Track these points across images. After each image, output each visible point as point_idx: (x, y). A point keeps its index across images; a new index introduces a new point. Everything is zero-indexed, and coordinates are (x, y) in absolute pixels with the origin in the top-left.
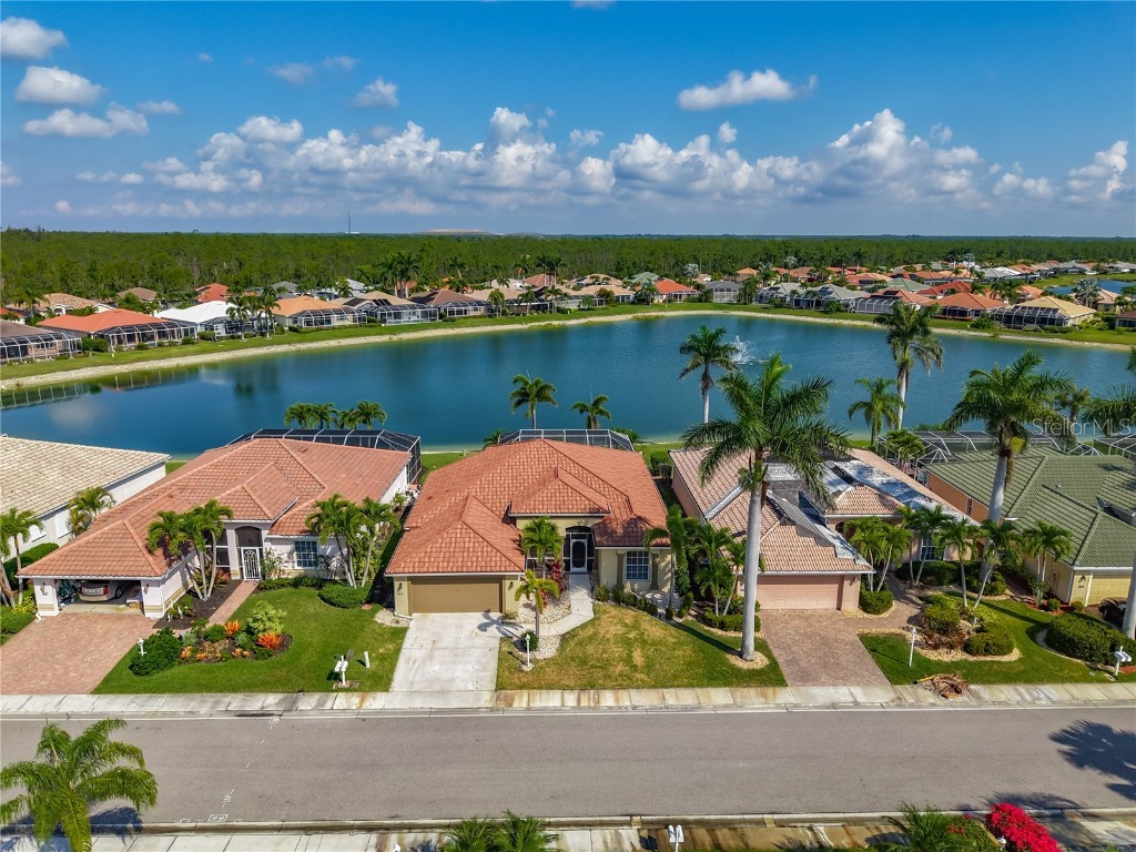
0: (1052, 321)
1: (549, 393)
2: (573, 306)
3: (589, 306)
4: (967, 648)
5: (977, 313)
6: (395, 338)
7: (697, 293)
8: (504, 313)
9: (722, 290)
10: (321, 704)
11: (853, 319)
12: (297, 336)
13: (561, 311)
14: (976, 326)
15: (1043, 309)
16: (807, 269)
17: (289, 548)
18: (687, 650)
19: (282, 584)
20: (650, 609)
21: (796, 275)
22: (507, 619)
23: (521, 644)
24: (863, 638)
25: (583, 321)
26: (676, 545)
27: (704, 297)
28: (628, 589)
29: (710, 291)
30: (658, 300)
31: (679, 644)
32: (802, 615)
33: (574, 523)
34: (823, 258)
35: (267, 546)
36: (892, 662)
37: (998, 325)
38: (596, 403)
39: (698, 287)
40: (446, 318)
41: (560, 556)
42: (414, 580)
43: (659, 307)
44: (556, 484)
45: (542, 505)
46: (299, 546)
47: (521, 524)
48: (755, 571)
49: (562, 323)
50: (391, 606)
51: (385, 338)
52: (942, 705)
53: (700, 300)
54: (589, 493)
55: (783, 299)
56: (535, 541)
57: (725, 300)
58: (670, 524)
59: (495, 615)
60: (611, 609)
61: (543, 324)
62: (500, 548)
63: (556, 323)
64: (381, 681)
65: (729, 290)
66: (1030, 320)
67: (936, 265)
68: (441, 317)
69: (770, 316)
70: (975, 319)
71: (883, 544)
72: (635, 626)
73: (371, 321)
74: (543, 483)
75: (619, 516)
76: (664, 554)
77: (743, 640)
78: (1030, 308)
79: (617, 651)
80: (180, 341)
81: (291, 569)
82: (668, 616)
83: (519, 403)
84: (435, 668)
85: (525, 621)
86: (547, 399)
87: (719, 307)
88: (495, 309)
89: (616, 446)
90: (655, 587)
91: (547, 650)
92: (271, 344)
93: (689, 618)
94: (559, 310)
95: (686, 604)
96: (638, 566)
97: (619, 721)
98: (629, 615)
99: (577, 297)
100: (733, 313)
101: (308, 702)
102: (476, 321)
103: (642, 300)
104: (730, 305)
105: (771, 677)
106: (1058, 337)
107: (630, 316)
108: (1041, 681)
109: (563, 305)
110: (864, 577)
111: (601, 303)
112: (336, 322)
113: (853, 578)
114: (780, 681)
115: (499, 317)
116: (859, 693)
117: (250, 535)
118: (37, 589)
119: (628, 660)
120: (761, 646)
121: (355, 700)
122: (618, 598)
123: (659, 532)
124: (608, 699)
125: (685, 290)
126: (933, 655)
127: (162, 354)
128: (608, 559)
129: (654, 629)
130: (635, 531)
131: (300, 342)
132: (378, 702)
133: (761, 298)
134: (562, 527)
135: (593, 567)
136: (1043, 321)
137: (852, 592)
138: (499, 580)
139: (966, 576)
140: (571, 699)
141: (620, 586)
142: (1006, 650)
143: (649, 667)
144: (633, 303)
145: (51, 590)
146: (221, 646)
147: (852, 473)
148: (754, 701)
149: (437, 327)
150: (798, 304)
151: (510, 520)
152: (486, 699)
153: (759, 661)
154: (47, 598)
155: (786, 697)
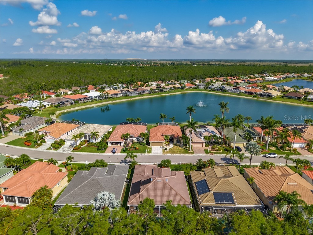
0: (270, 96)
1: (165, 116)
2: (167, 90)
3: (171, 90)
4: (216, 151)
5: (255, 93)
6: (131, 99)
7: (195, 86)
8: (153, 93)
9: (201, 86)
10: (145, 154)
11: (228, 94)
12: (113, 99)
13: (165, 92)
14: (254, 97)
15: (269, 93)
16: (223, 78)
17: (136, 139)
18: (184, 150)
19: (135, 143)
20: (180, 146)
21: (220, 79)
22: (163, 147)
23: (165, 149)
24: (204, 150)
25: (169, 94)
26: (183, 139)
27: (197, 87)
28: (177, 144)
29: (198, 86)
30: (187, 88)
31: (183, 150)
32: (198, 147)
33: (170, 136)
34: (228, 74)
35: (133, 138)
36: (207, 152)
37: (259, 96)
38: (173, 118)
39: (196, 85)
40: (141, 94)
41: (169, 140)
42: (152, 142)
43: (187, 90)
44: (168, 131)
45: (166, 134)
46: (137, 138)
47: (164, 136)
48: (191, 141)
49: (165, 95)
50: (149, 145)
51: (129, 99)
52: (210, 156)
53: (196, 88)
54: (173, 132)
55: (214, 89)
56: (166, 138)
57: (202, 88)
58: (182, 136)
59: (162, 147)
60: (175, 146)
61: (161, 95)
62: (162, 139)
63: (164, 95)
64: (150, 152)
65: (202, 86)
66: (265, 95)
67: (257, 75)
68: (140, 94)
69: (211, 92)
70: (255, 94)
71: (208, 139)
72: (178, 148)
73: (126, 96)
74: (166, 131)
75: (176, 136)
76: (181, 140)
77: (190, 150)
78: (266, 93)
79: (176, 150)
80: (91, 101)
81: (136, 141)
82: (182, 147)
83: (161, 118)
84: (156, 151)
85: (165, 147)
86: (165, 117)
87: (200, 90)
88: (151, 92)
89: (176, 125)
90: (180, 144)
91: (168, 150)
92: (108, 101)
93: (184, 147)
94: (164, 91)
95: (184, 146)
96: (179, 141)
97: (176, 156)
98: (177, 147)
99: (168, 88)
100: (203, 92)
101: (143, 154)
102: (147, 95)
103: (183, 88)
104: (202, 90)
105: (193, 153)
106: (271, 100)
107: (180, 93)
108: (223, 154)
109: (165, 90)
110: (205, 143)
111: (173, 89)
112: (119, 96)
113: (204, 143)
114: (194, 153)
115: (152, 94)
116: (202, 154)
117: (131, 137)
118: (109, 143)
119: (177, 151)
120: (192, 150)
121: (148, 154)
122: (176, 145)
123: (181, 137)
124: (175, 154)
125: (193, 86)
126: (212, 151)
127: (89, 104)
128: (175, 140)
129: (180, 148)
130: (178, 137)
131: (114, 100)
132: (150, 154)
133: (210, 88)
134: (169, 136)
135: (173, 142)
136: (268, 96)
137: (204, 144)
138: (162, 142)
139: (220, 143)
140: (171, 154)
141: (176, 144)
142: (220, 151)
143: (179, 152)
144: (181, 89)
145: (110, 143)
146: (132, 149)
147: (207, 130)
148: (190, 155)
149: (139, 96)
150: (217, 90)
151: (162, 135)
152: (162, 154)
153: (192, 151)
154: (109, 144)
155: (194, 155)
